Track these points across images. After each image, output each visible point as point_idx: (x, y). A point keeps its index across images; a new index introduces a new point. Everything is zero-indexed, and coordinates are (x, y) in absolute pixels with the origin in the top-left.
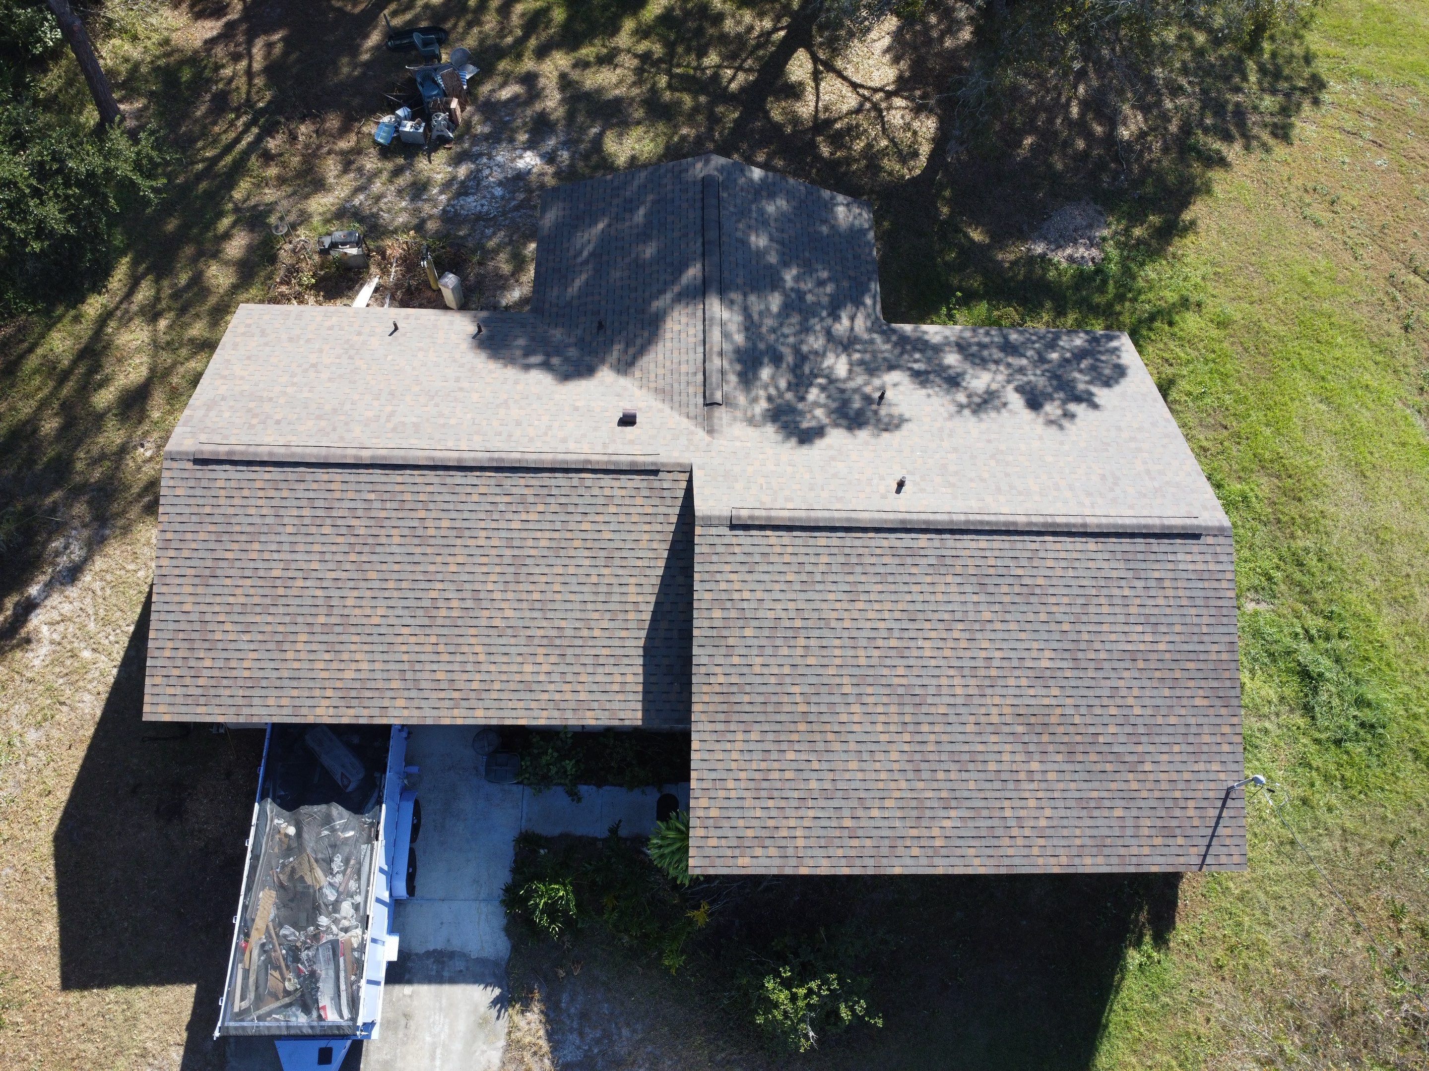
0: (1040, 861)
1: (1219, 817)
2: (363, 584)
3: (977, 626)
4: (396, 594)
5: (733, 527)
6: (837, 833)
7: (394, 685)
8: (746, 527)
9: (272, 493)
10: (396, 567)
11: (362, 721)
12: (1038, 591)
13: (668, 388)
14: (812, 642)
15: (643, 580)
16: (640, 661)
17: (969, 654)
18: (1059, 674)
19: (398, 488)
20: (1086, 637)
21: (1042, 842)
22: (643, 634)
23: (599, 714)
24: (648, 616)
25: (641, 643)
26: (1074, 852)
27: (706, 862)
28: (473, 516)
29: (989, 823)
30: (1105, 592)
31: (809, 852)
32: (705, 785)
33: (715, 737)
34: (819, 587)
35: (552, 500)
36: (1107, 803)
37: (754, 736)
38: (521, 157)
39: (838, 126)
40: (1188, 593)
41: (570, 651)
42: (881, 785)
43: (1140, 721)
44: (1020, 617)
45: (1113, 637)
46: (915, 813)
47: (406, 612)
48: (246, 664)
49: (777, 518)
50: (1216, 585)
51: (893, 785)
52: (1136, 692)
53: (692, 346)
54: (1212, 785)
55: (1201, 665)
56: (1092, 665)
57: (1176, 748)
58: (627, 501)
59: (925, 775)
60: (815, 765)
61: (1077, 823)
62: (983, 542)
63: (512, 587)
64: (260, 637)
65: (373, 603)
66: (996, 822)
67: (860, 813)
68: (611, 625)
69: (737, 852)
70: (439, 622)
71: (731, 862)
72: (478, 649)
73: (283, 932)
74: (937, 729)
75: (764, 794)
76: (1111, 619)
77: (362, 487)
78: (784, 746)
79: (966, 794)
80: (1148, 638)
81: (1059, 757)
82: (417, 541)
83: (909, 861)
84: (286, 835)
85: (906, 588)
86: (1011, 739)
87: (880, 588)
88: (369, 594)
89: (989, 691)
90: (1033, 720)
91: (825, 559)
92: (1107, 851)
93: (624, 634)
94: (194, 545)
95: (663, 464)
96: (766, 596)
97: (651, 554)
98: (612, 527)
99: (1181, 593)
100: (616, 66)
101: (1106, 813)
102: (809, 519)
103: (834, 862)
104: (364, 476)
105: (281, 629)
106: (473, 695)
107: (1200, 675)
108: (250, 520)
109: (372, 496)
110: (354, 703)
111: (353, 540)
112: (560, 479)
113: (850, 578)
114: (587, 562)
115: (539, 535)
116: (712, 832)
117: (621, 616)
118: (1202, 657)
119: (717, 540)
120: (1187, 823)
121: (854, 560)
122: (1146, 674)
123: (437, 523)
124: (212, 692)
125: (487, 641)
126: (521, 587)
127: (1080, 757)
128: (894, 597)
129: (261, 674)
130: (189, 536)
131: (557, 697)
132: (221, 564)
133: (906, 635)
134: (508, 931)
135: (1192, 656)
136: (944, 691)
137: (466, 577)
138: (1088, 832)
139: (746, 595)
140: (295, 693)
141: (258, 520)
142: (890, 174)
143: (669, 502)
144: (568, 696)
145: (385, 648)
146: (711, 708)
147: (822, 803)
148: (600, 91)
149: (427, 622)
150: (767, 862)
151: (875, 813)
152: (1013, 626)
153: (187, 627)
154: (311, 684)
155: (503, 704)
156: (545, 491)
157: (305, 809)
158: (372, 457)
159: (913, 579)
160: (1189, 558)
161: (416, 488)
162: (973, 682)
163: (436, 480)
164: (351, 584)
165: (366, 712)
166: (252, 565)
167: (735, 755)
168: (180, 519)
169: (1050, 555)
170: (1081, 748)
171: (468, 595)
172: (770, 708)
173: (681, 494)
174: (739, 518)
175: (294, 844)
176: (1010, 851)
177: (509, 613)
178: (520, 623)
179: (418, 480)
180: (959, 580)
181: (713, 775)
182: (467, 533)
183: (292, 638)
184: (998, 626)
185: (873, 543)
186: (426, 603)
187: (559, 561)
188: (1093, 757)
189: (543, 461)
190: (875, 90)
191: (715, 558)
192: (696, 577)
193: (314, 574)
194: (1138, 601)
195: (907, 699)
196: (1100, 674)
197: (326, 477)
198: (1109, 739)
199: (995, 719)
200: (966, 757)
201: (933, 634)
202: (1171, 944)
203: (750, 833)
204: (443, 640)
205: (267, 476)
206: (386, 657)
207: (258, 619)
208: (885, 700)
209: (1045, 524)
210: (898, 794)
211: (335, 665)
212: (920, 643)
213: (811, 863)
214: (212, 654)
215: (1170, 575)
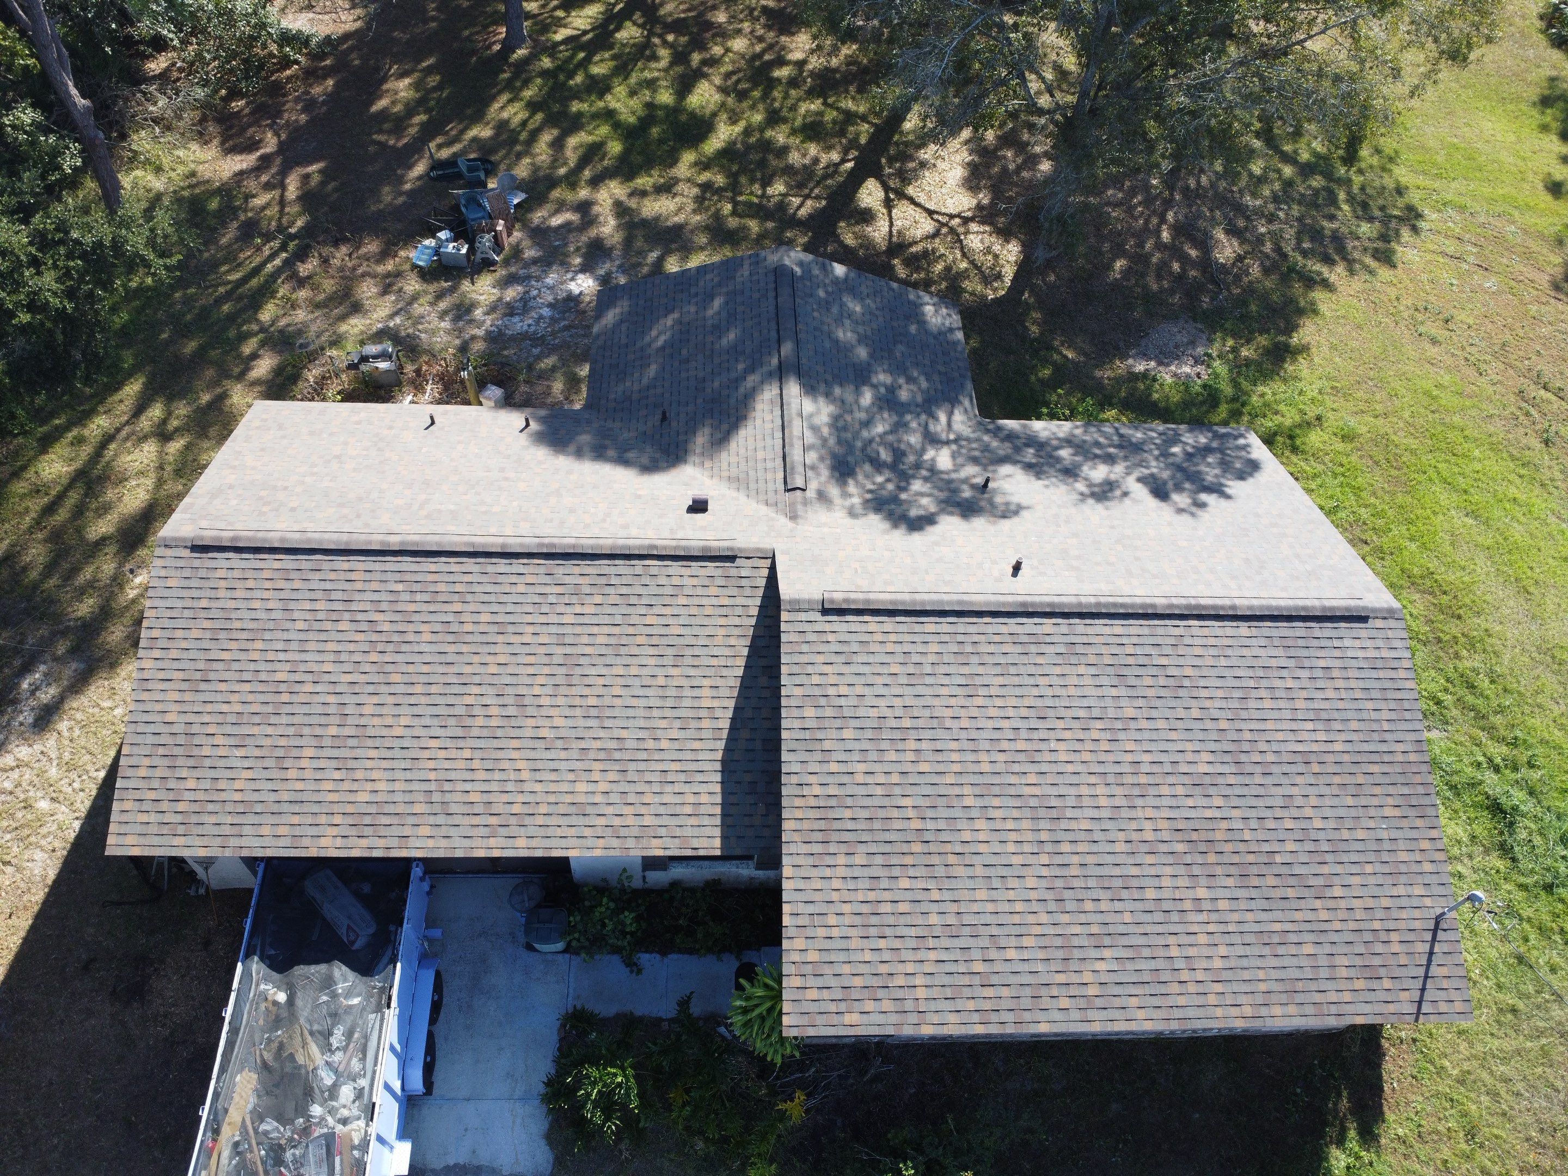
0: (1219, 1012)
1: (1431, 953)
2: (384, 689)
3: (1119, 725)
4: (423, 700)
5: (825, 611)
6: (966, 980)
7: (418, 809)
8: (841, 612)
9: (281, 584)
10: (425, 669)
11: (376, 854)
12: (1186, 683)
13: (742, 476)
14: (924, 745)
15: (719, 682)
16: (718, 777)
17: (1110, 758)
18: (1220, 780)
19: (431, 577)
20: (1248, 736)
21: (1219, 988)
22: (721, 745)
23: (668, 842)
24: (726, 724)
25: (719, 755)
26: (1260, 999)
27: (804, 1020)
28: (518, 609)
29: (1153, 965)
30: (1264, 683)
31: (933, 1006)
32: (801, 921)
33: (811, 861)
34: (929, 680)
35: (611, 590)
36: (1293, 938)
37: (858, 860)
38: (572, 279)
39: (913, 249)
40: (1361, 684)
41: (632, 766)
42: (1017, 919)
43: (1321, 835)
44: (1168, 713)
45: (1280, 736)
46: (1060, 954)
47: (436, 722)
48: (238, 784)
49: (878, 601)
50: (1392, 674)
51: (1031, 919)
52: (1314, 801)
53: (768, 432)
54: (1417, 913)
55: (1386, 768)
56: (1258, 769)
57: (1369, 869)
58: (700, 591)
59: (1070, 906)
60: (935, 895)
61: (1259, 962)
62: (1118, 627)
63: (563, 690)
64: (257, 752)
65: (396, 711)
66: (1160, 964)
67: (993, 954)
68: (682, 734)
69: (843, 1007)
70: (475, 732)
71: (835, 1019)
72: (521, 765)
73: (264, 1127)
74: (1081, 848)
75: (873, 931)
76: (1275, 715)
77: (389, 576)
78: (896, 872)
79: (1122, 929)
80: (1322, 736)
81: (1230, 882)
82: (450, 638)
83: (1058, 1016)
84: (275, 1003)
85: (1032, 681)
86: (1170, 859)
87: (1001, 680)
88: (391, 700)
89: (1139, 802)
90: (1194, 836)
91: (934, 648)
92: (1299, 998)
93: (697, 745)
94: (184, 645)
95: (740, 550)
96: (866, 691)
97: (728, 652)
98: (682, 621)
99: (1353, 684)
100: (675, 195)
101: (1293, 950)
102: (914, 602)
103: (965, 1017)
104: (391, 564)
105: (283, 742)
106: (513, 820)
107: (1387, 780)
108: (253, 615)
109: (400, 587)
110: (368, 831)
111: (374, 637)
112: (622, 567)
113: (966, 670)
114: (652, 661)
115: (595, 630)
116: (811, 982)
117: (693, 724)
118: (1386, 758)
119: (807, 627)
120: (1392, 961)
121: (969, 649)
122: (1322, 780)
123: (475, 618)
124: (194, 819)
125: (532, 755)
126: (574, 691)
127: (1255, 881)
128: (1018, 691)
129: (256, 797)
130: (180, 634)
131: (617, 821)
132: (215, 666)
133: (1036, 735)
134: (550, 1138)
135: (1375, 758)
136: (1086, 802)
137: (508, 680)
138: (1275, 974)
139: (844, 690)
140: (296, 820)
141: (262, 615)
142: (973, 294)
143: (748, 592)
144: (630, 821)
145: (407, 764)
146: (806, 825)
147: (945, 942)
148: (657, 219)
149: (459, 732)
150: (881, 1019)
151: (1011, 954)
152: (1161, 724)
153: (170, 740)
154: (316, 809)
155: (550, 832)
156: (603, 580)
157: (299, 970)
158: (402, 543)
159: (1040, 671)
160: (1357, 643)
161: (451, 578)
162: (1119, 791)
163: (476, 568)
164: (371, 689)
165: (381, 843)
166: (252, 666)
167: (836, 884)
168: (169, 613)
169: (1198, 641)
170: (1254, 870)
171: (510, 700)
172: (877, 825)
173: (762, 582)
174: (832, 601)
175: (284, 1014)
176: (1181, 1001)
177: (558, 722)
178: (573, 734)
179: (454, 568)
180: (1093, 670)
181: (811, 909)
182: (511, 629)
183: (295, 753)
184: (1144, 724)
185: (990, 629)
186: (461, 711)
187: (619, 661)
188: (1272, 881)
189: (601, 547)
190: (952, 217)
191: (805, 648)
192: (784, 669)
193: (326, 678)
194: (1304, 694)
195: (1042, 813)
196: (1269, 780)
197: (346, 566)
198: (1288, 858)
199: (1149, 836)
200: (1118, 883)
201: (1067, 735)
202: (1383, 1141)
203: (858, 982)
204: (478, 754)
205: (277, 565)
206: (408, 775)
207: (256, 730)
208: (1015, 813)
209: (1188, 607)
210: (1038, 930)
211: (346, 786)
212: (1053, 745)
213: (936, 1019)
214: (197, 773)
215: (1338, 663)
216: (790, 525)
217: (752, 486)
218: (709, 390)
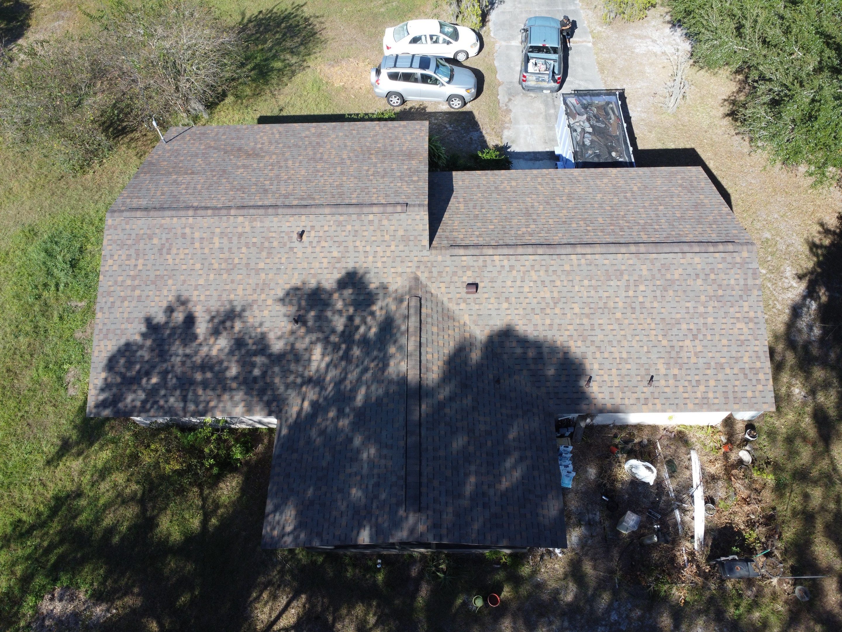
7: (581, 178)
8: (398, 204)
11: (593, 169)
23: (475, 174)
27: (421, 123)
31: (373, 126)
32: (421, 138)
45: (200, 178)
52: (197, 164)
69: (407, 125)
71: (410, 123)
77: (629, 236)
80: (180, 179)
83: (328, 125)
86: (268, 152)
90: (255, 156)
93: (465, 195)
98: (476, 227)
104: (629, 240)
105: (648, 192)
106: (540, 177)
108: (687, 223)
110: (598, 173)
112: (510, 242)
116: (418, 129)
131: (497, 177)
132: (694, 209)
141: (683, 223)
150: (393, 124)
153: (698, 191)
155: (524, 175)
156: (519, 238)
160: (140, 202)
161: (597, 237)
166: (676, 209)
175: (610, 149)
176: (281, 128)
181: (418, 140)
193: (640, 207)
207: (662, 194)
211: (614, 183)
216: (419, 274)
217: (440, 310)
218: (470, 398)
